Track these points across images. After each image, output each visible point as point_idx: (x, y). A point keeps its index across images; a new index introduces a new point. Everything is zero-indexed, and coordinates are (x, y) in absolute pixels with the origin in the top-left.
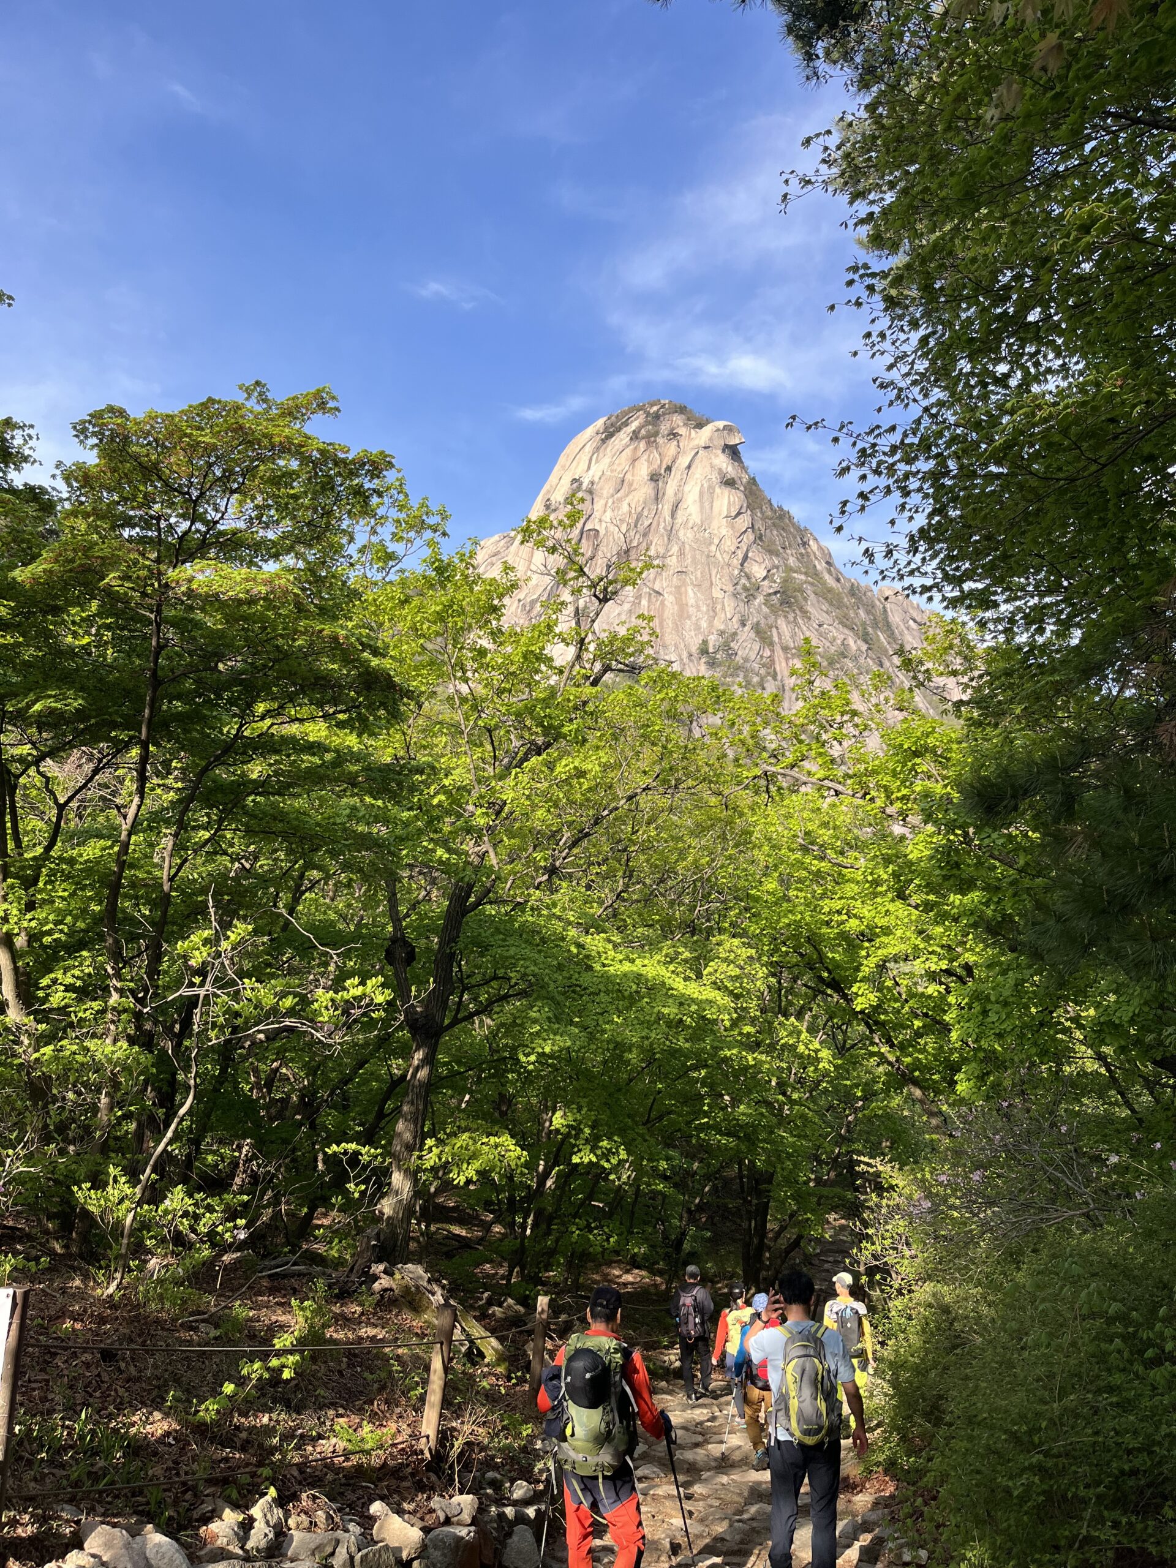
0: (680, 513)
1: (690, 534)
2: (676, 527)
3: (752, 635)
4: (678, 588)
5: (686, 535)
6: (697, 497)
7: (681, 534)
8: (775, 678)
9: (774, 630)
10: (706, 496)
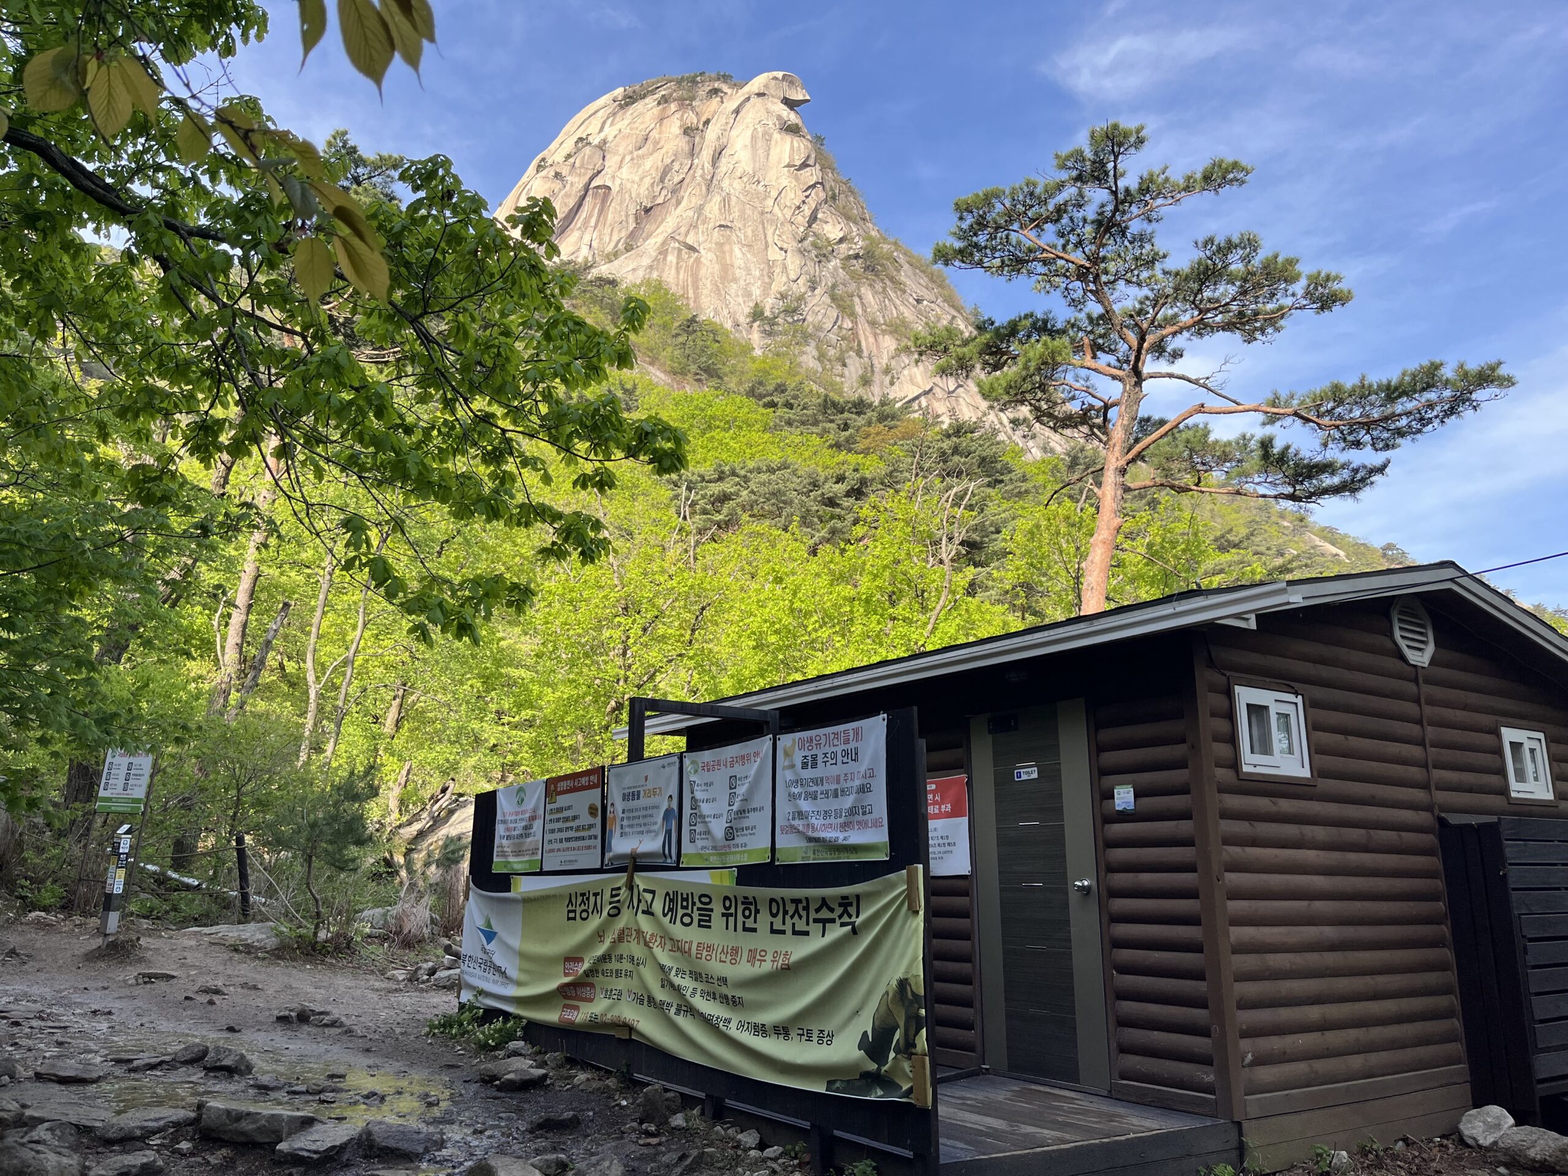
0: (723, 160)
1: (737, 185)
2: (717, 177)
3: (827, 299)
4: (720, 245)
5: (733, 186)
6: (748, 141)
7: (725, 184)
8: (859, 353)
9: (856, 300)
10: (760, 141)
